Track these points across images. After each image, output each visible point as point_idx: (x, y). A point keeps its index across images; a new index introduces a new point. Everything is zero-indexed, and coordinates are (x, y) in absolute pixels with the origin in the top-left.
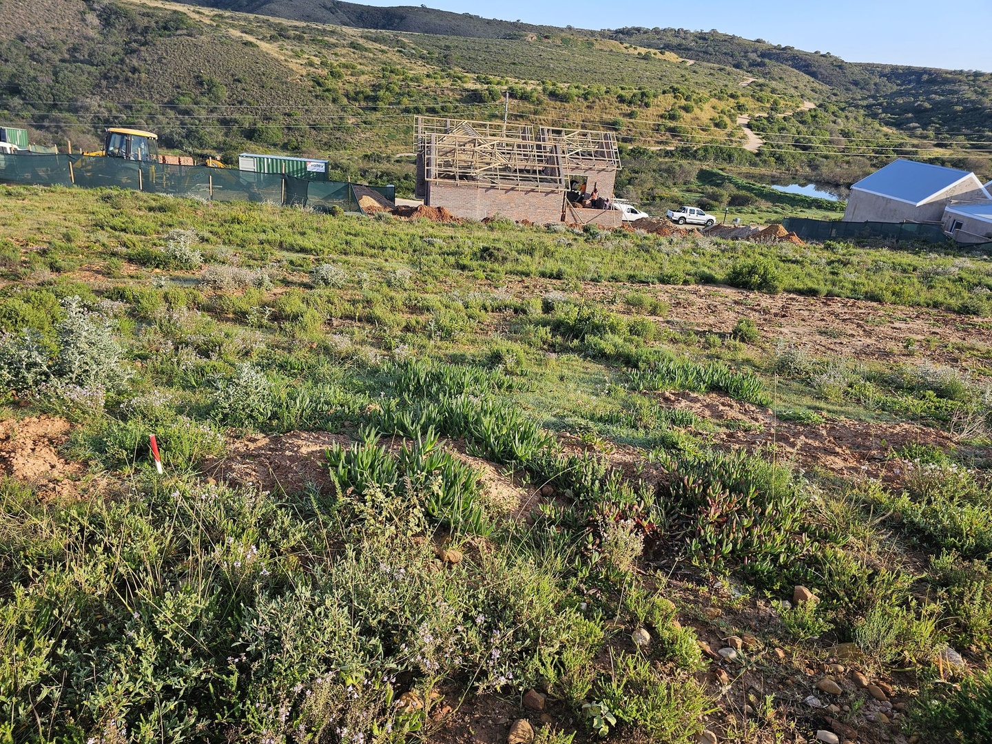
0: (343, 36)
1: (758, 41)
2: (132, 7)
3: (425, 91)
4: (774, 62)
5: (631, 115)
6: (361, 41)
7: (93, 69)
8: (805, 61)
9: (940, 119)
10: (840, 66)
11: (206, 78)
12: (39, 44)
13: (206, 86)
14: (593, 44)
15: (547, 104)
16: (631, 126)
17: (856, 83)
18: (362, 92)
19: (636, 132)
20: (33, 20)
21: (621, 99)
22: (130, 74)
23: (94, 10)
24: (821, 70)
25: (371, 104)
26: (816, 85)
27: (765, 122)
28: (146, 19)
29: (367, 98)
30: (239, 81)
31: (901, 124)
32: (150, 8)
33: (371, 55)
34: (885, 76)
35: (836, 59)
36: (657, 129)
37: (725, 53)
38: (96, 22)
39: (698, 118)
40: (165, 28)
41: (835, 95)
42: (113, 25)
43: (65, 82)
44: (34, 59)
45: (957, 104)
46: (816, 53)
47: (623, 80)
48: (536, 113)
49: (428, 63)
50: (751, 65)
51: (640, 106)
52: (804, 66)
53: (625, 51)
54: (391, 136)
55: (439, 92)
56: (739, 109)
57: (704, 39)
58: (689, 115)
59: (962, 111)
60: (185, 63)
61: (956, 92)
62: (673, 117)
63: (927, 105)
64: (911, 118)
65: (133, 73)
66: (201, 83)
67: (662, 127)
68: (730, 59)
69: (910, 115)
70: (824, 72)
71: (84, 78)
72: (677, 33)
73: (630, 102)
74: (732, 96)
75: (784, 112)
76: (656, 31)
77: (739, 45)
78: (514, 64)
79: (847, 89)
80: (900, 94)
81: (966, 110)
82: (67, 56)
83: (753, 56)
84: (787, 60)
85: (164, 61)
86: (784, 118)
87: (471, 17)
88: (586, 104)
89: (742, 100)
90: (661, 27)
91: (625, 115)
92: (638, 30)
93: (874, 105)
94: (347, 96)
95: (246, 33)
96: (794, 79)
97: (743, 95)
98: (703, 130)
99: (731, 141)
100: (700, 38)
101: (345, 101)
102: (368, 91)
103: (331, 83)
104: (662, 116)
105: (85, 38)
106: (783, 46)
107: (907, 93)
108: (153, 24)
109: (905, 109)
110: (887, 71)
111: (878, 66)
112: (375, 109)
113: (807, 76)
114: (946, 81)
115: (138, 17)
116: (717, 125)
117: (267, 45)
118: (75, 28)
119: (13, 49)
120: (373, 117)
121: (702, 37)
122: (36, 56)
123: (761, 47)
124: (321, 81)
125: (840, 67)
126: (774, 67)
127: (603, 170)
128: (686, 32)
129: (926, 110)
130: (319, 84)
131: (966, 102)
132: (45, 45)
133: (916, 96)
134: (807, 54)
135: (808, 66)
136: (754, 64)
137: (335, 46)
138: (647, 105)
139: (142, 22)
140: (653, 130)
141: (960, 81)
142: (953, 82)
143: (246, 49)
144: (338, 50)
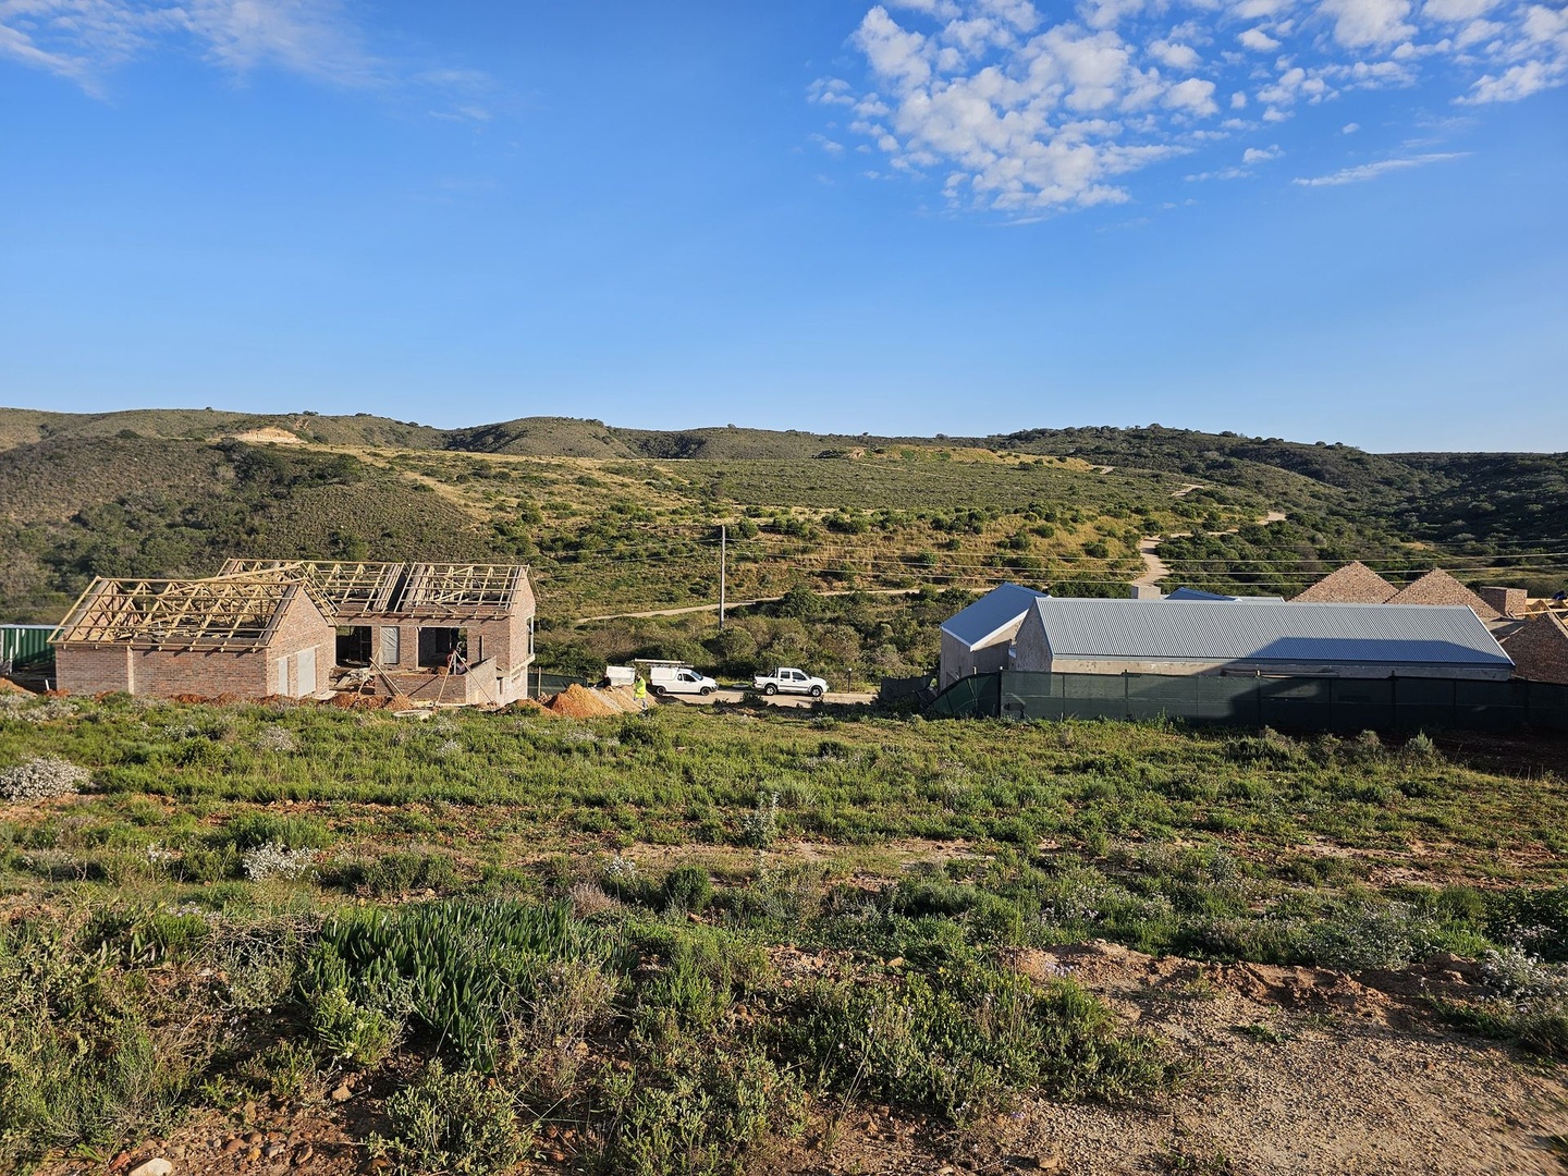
0: (571, 471)
1: (1225, 434)
2: (286, 454)
3: (652, 531)
4: (1247, 461)
5: (950, 546)
6: (596, 475)
7: (197, 533)
8: (1301, 456)
9: (1508, 525)
10: (1359, 459)
11: (343, 534)
12: (144, 508)
13: (341, 545)
14: (949, 456)
15: (825, 538)
16: (949, 560)
17: (1388, 482)
18: (561, 539)
19: (956, 569)
20: (146, 478)
21: (938, 525)
22: (245, 537)
23: (233, 461)
24: (1328, 467)
25: (571, 553)
26: (1320, 488)
27: (1187, 545)
28: (299, 467)
29: (568, 546)
30: (389, 535)
31: (1445, 537)
32: (310, 453)
33: (604, 491)
34: (1440, 469)
35: (1351, 450)
36: (989, 563)
37: (1169, 454)
38: (231, 474)
39: (1060, 545)
40: (321, 477)
41: (1352, 500)
42: (252, 478)
43: (154, 551)
44: (132, 526)
45: (1536, 502)
46: (1318, 444)
47: (971, 499)
48: (804, 551)
49: (685, 496)
50: (1209, 467)
51: (966, 532)
52: (1301, 464)
53: (1000, 461)
54: (589, 595)
55: (671, 532)
56: (1147, 528)
57: (1141, 437)
58: (1046, 541)
59: (1542, 511)
60: (323, 517)
61: (1539, 484)
62: (1016, 545)
63: (1487, 506)
64: (1463, 527)
65: (249, 535)
66: (335, 543)
67: (997, 560)
68: (1177, 461)
69: (1460, 522)
70: (1333, 470)
71: (182, 545)
72: (1098, 433)
73: (951, 528)
74: (1138, 511)
75: (1226, 528)
76: (1068, 432)
77: (1195, 441)
78: (812, 489)
79: (1374, 492)
80: (1451, 493)
81: (1550, 510)
82: (179, 519)
83: (1213, 455)
84: (1272, 457)
85: (295, 517)
86: (1222, 538)
87: (797, 434)
88: (882, 534)
89: (1154, 516)
90: (1077, 426)
91: (941, 546)
92: (1042, 432)
93: (1407, 511)
94: (540, 545)
95: (427, 475)
96: (1280, 482)
97: (1156, 509)
98: (1066, 561)
99: (1115, 575)
100: (1135, 437)
101: (536, 551)
102: (572, 537)
103: (521, 530)
104: (999, 545)
105: (210, 496)
106: (1264, 439)
107: (1463, 490)
108: (306, 473)
109: (1453, 514)
110: (1443, 461)
111: (1428, 455)
112: (575, 559)
113: (1302, 477)
114: (1524, 470)
115: (291, 466)
116: (1090, 552)
117: (449, 488)
118: (201, 484)
119: (105, 515)
120: (570, 570)
121: (1137, 435)
122: (135, 523)
123: (1229, 444)
124: (506, 527)
125: (1359, 461)
126: (1248, 468)
127: (490, 618)
128: (1113, 430)
129: (1486, 513)
130: (502, 532)
131: (1551, 498)
132: (152, 507)
133: (1475, 495)
134: (1302, 447)
135: (1307, 462)
136: (1214, 465)
137: (554, 482)
138: (977, 531)
139: (291, 471)
140: (984, 564)
141: (1547, 468)
142: (1538, 470)
143: (417, 496)
144: (555, 489)
